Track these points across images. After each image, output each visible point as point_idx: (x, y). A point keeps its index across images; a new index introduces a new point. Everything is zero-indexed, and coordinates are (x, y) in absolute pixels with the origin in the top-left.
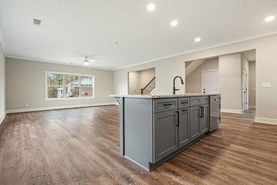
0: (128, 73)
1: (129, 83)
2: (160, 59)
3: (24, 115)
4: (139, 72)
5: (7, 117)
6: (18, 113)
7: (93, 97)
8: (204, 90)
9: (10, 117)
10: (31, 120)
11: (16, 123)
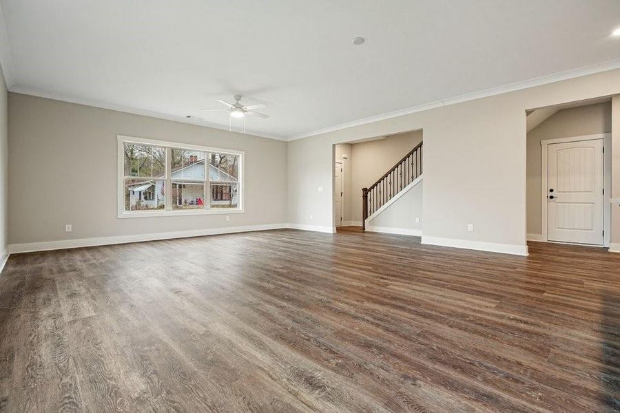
0: (334, 145)
1: (336, 175)
2: (441, 105)
3: (62, 260)
4: (351, 146)
5: (11, 269)
6: (44, 254)
7: (240, 207)
8: (552, 191)
9: (18, 268)
10: (89, 279)
11: (43, 295)
